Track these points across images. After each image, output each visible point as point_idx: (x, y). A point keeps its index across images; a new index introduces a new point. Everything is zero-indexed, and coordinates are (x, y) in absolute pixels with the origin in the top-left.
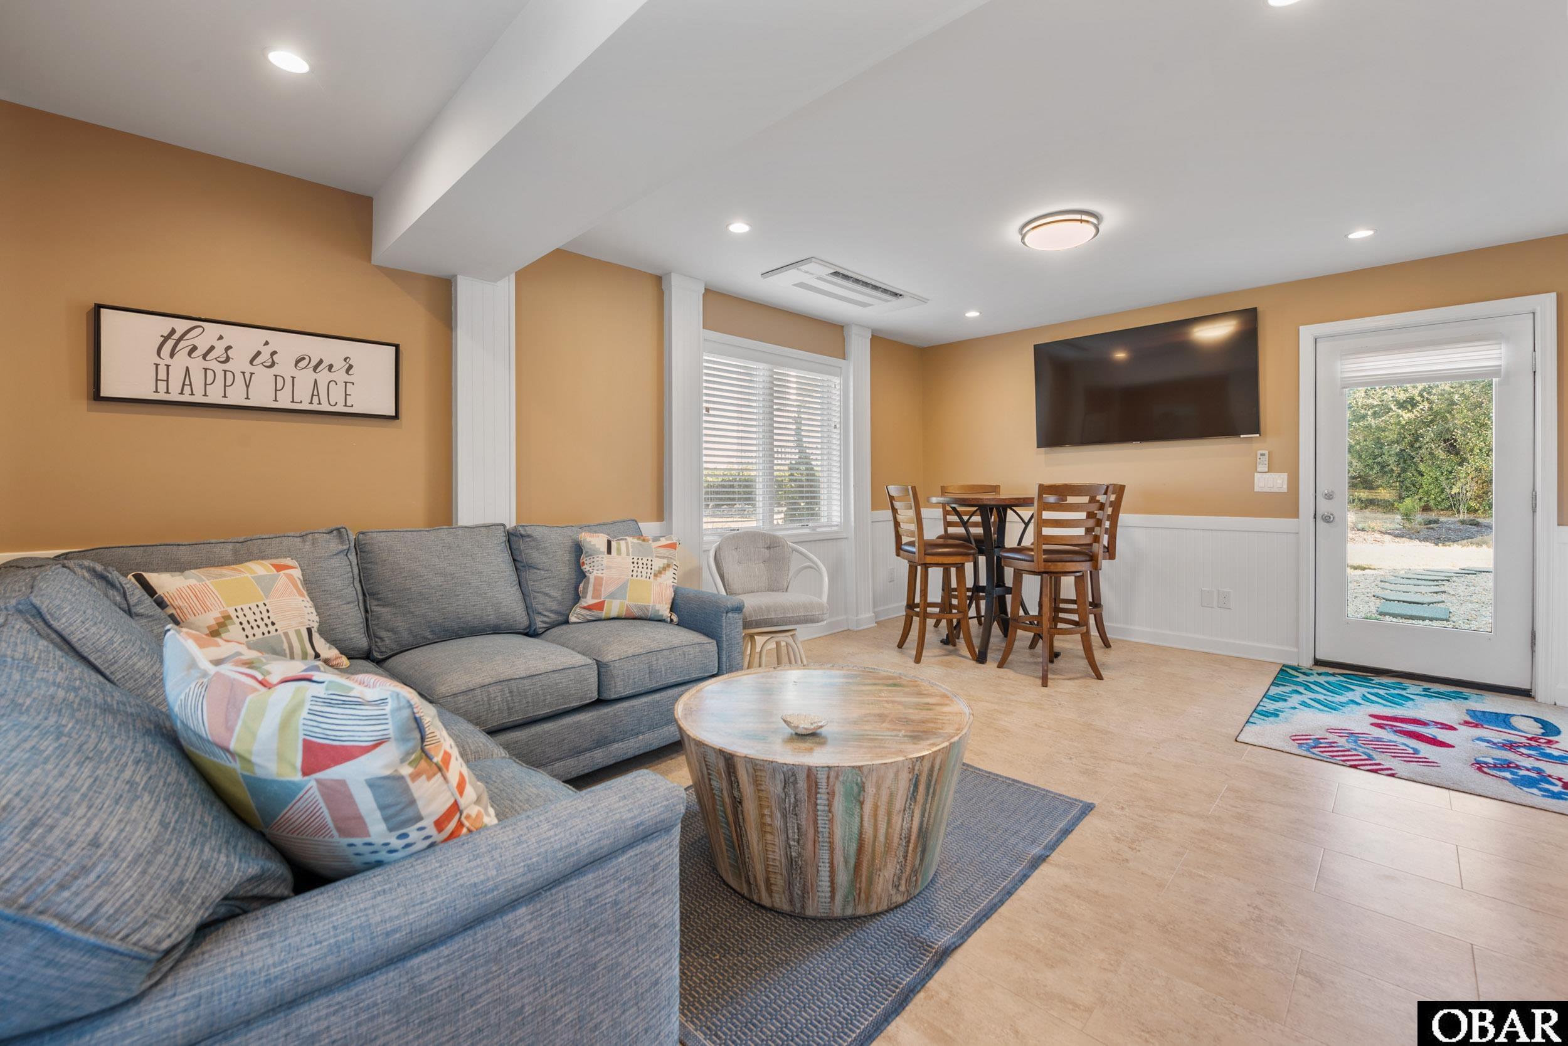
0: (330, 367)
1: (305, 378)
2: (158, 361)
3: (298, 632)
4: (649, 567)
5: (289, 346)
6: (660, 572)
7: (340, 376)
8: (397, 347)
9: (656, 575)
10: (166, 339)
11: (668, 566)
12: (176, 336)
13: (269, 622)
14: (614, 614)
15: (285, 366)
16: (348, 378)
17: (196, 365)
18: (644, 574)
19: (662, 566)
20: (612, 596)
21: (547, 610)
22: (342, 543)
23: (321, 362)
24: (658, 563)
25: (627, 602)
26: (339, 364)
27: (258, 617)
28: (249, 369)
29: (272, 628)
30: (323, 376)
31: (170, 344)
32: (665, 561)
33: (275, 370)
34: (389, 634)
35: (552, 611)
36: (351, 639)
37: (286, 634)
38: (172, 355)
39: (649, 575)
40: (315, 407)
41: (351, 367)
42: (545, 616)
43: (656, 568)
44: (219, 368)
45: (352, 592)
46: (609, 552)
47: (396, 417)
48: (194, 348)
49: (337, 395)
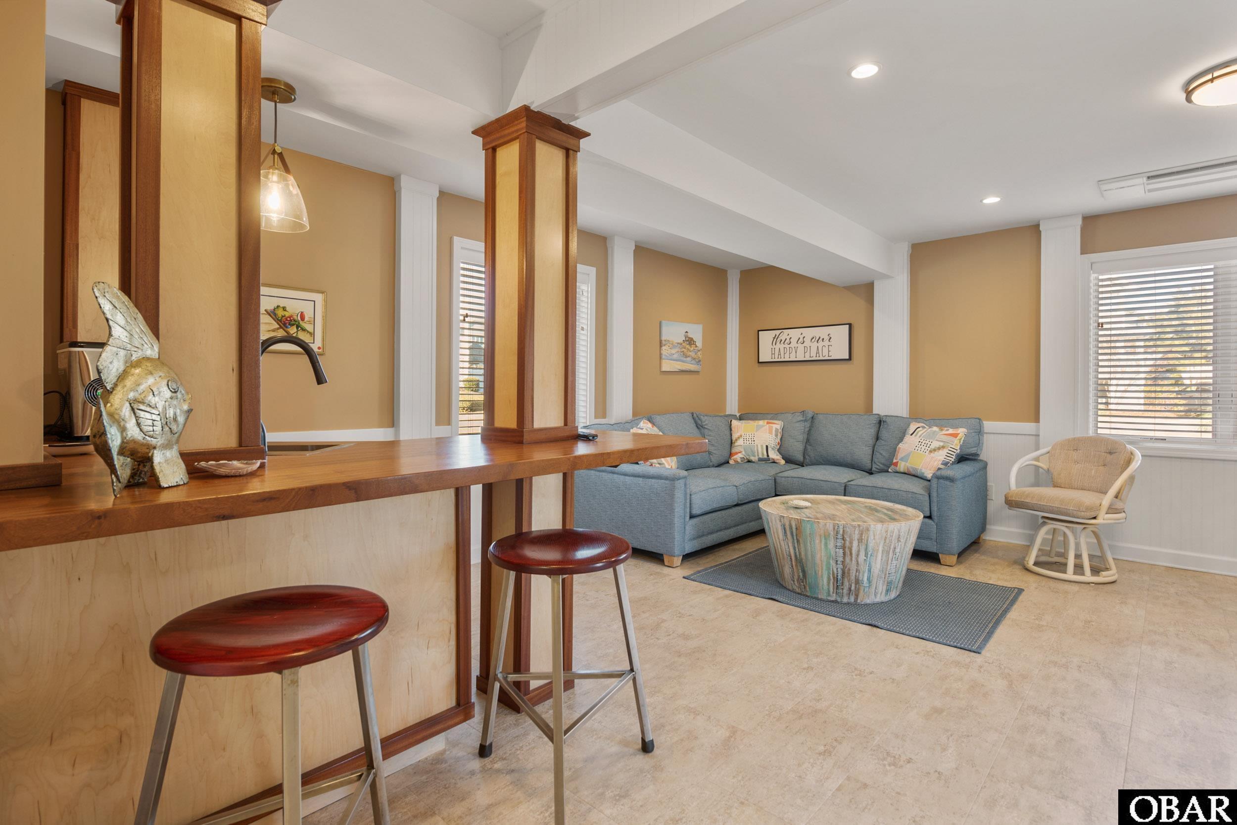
0: (823, 339)
1: (814, 345)
2: (772, 347)
3: (762, 446)
4: (928, 445)
5: (809, 333)
6: (935, 450)
7: (826, 343)
8: (850, 325)
9: (931, 452)
10: (774, 338)
11: (943, 447)
12: (776, 337)
13: (753, 440)
14: (902, 470)
15: (808, 343)
16: (830, 344)
17: (782, 346)
18: (923, 450)
19: (938, 446)
20: (902, 459)
21: (879, 462)
22: (803, 417)
23: (820, 338)
24: (936, 444)
25: (907, 464)
26: (827, 338)
27: (750, 438)
28: (797, 345)
29: (753, 442)
30: (821, 344)
31: (775, 339)
32: (942, 444)
33: (804, 345)
34: (808, 457)
35: (881, 463)
36: (795, 456)
37: (757, 445)
38: (776, 344)
39: (926, 450)
40: (818, 358)
41: (830, 338)
42: (878, 465)
43: (932, 447)
44: (787, 346)
45: (801, 437)
46: (912, 435)
47: (850, 359)
48: (781, 340)
49: (825, 352)
